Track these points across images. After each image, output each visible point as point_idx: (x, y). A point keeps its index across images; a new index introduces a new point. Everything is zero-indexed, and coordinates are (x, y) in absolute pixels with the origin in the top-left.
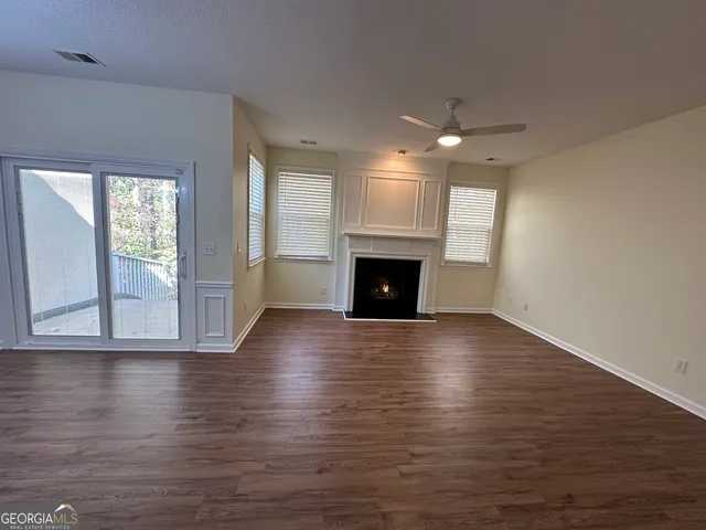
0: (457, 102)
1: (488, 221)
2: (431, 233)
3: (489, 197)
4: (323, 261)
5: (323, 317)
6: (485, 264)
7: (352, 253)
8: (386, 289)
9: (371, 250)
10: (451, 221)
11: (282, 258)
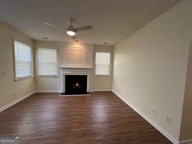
0: (72, 20)
1: (108, 62)
2: (90, 66)
3: (107, 55)
4: (55, 77)
5: (53, 95)
6: (108, 76)
7: (63, 74)
8: (77, 85)
9: (70, 73)
10: (96, 63)
11: (40, 76)
